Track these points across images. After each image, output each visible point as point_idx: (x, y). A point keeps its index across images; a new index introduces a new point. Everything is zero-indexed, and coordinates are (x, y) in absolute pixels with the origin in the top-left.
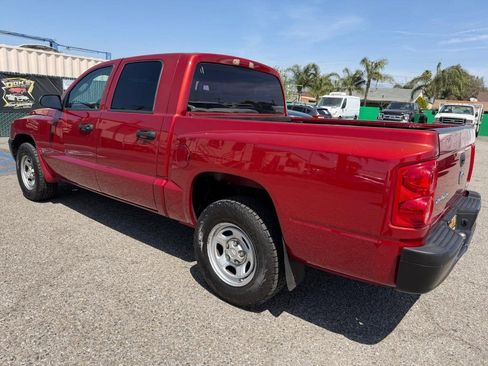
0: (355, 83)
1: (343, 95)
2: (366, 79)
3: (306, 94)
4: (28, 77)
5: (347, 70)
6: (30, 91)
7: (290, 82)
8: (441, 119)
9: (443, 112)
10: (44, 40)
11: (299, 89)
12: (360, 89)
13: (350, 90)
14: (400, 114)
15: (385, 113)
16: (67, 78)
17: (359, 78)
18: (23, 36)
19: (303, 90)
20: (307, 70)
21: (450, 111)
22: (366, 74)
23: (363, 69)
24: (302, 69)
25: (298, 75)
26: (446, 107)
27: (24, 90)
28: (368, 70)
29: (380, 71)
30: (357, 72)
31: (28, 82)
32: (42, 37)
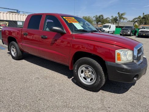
0: (115, 20)
1: (110, 24)
2: (118, 19)
3: (99, 24)
4: (6, 21)
5: (112, 16)
6: (7, 25)
7: (94, 21)
8: (141, 31)
9: (142, 29)
10: (15, 10)
11: (97, 23)
12: (116, 22)
13: (113, 23)
14: (128, 30)
15: (123, 30)
16: (19, 21)
17: (116, 19)
18: (8, 9)
19: (98, 23)
20: (100, 17)
21: (144, 29)
22: (118, 17)
23: (117, 16)
24: (98, 16)
25: (97, 19)
26: (143, 27)
27: (5, 25)
28: (119, 16)
29: (123, 16)
30: (116, 17)
31: (6, 22)
32: (14, 9)
